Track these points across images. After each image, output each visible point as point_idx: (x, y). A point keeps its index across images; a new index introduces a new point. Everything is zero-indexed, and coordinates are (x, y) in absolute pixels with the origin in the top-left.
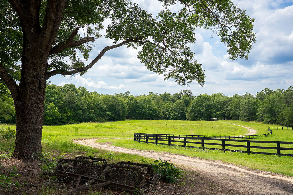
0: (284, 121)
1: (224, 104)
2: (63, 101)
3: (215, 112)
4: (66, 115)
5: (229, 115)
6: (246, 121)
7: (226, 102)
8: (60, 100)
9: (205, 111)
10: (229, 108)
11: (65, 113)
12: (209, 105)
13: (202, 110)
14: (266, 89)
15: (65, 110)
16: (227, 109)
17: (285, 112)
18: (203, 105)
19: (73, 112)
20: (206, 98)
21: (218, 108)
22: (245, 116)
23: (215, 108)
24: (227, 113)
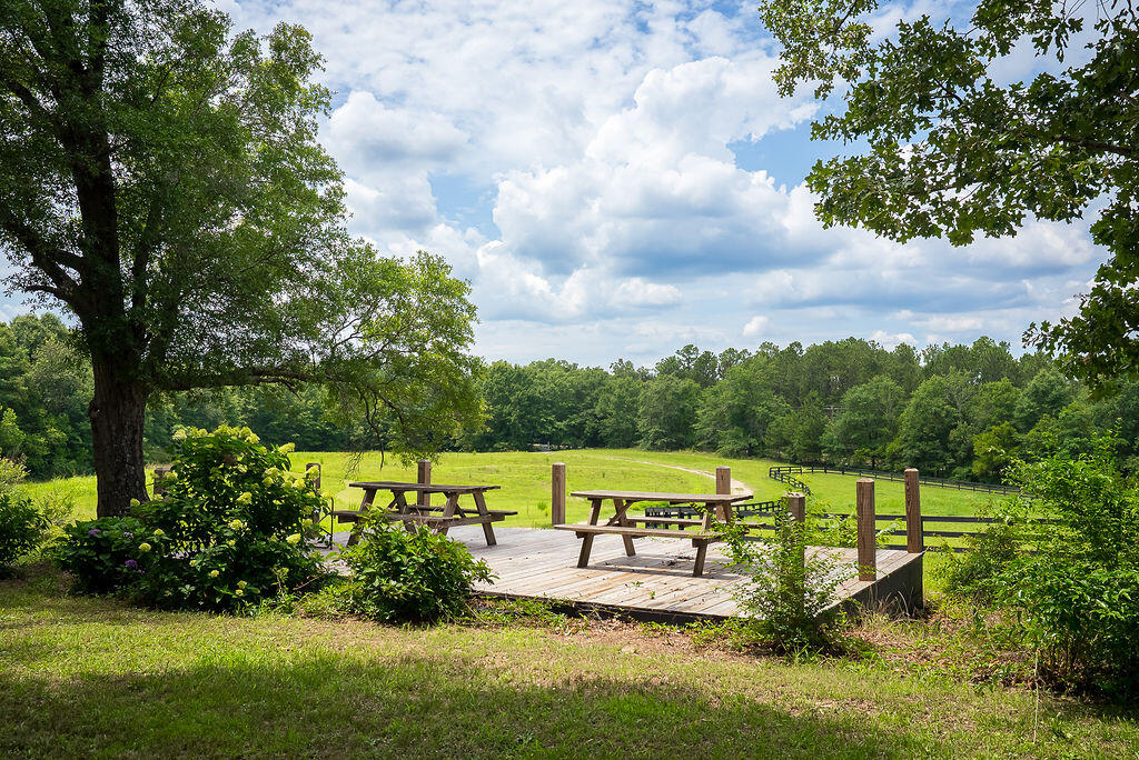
0: (789, 448)
1: (579, 396)
2: (27, 382)
3: (551, 423)
4: (42, 440)
5: (596, 432)
6: (660, 449)
7: (584, 387)
8: (19, 379)
9: (521, 417)
10: (597, 410)
11: (41, 430)
12: (532, 399)
13: (510, 414)
14: (688, 349)
15: (35, 419)
16: (590, 411)
17: (786, 421)
18: (512, 399)
19: (70, 428)
20: (519, 375)
21: (561, 408)
22: (658, 436)
23: (550, 409)
24: (590, 424)
